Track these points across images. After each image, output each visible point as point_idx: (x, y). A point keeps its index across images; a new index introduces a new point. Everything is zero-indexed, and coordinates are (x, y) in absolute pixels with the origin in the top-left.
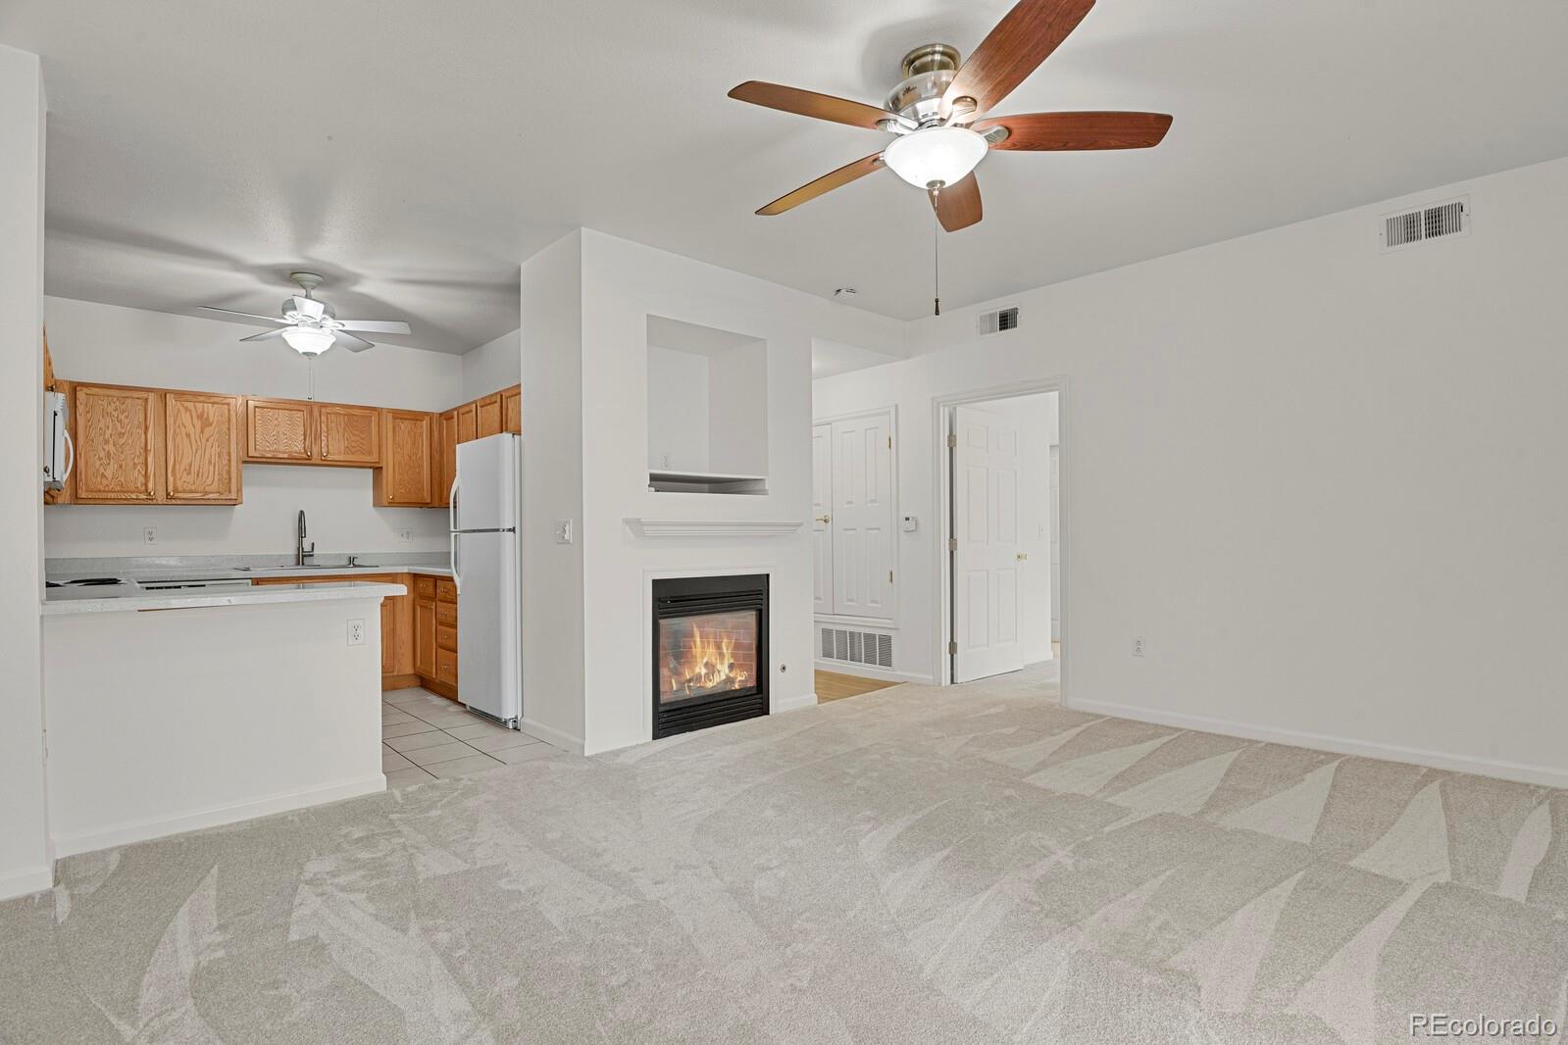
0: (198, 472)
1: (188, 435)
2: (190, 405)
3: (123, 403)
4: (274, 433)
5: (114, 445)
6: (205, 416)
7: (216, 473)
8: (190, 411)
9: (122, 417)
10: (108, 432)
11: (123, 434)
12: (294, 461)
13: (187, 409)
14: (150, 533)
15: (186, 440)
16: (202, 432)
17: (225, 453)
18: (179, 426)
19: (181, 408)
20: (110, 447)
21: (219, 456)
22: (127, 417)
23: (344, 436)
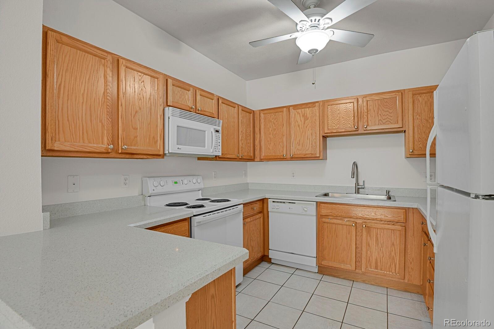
0: (303, 144)
1: (299, 126)
2: (299, 111)
3: (275, 115)
4: (338, 118)
5: (273, 135)
6: (306, 115)
7: (310, 143)
8: (299, 114)
9: (275, 121)
10: (271, 129)
11: (275, 129)
12: (349, 133)
13: (298, 113)
14: (293, 174)
15: (298, 128)
16: (304, 123)
17: (314, 133)
18: (295, 122)
19: (296, 113)
20: (271, 136)
21: (312, 135)
22: (276, 121)
23: (378, 113)
